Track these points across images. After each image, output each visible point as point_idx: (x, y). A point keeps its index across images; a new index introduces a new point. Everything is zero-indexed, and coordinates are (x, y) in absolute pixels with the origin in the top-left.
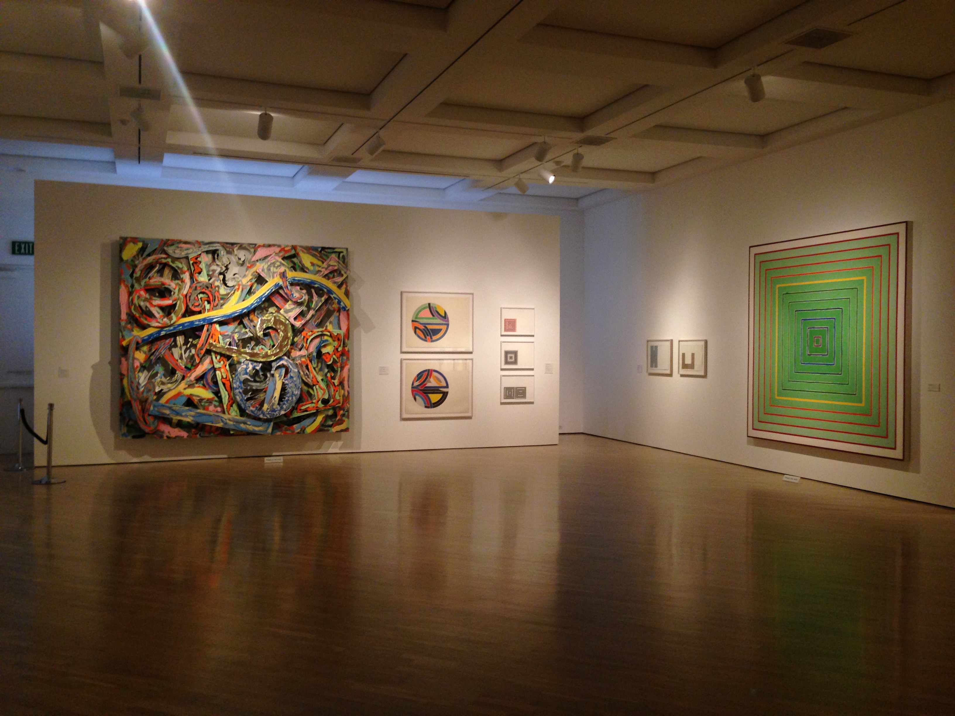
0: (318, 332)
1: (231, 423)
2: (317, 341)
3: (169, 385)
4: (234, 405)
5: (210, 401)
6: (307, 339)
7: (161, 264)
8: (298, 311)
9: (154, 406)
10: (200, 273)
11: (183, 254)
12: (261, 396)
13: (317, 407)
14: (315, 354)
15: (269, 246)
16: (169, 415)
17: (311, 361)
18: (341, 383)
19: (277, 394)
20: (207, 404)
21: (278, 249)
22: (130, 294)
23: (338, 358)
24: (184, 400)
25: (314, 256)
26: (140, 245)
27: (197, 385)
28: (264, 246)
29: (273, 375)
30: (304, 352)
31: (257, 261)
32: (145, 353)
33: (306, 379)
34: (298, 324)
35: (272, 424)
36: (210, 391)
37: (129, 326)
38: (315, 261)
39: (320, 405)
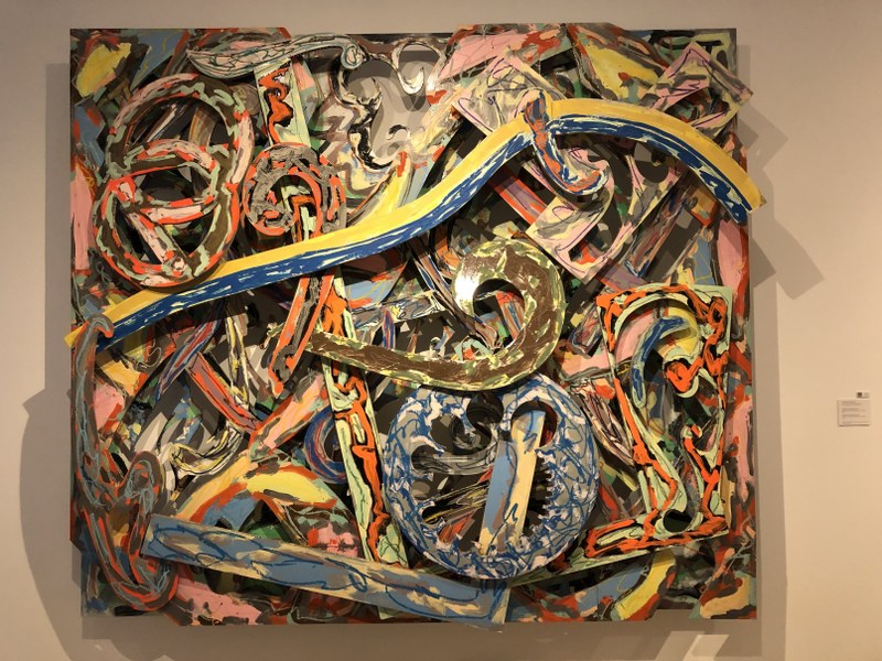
0: (648, 294)
1: (381, 588)
2: (645, 324)
3: (207, 464)
4: (390, 529)
5: (321, 513)
6: (614, 318)
7: (181, 100)
8: (581, 226)
9: (158, 530)
10: (285, 122)
11: (239, 67)
12: (475, 497)
13: (651, 539)
14: (639, 366)
15: (493, 30)
16: (196, 558)
17: (626, 389)
18: (728, 460)
19: (521, 496)
20: (312, 522)
21: (522, 38)
22: (97, 193)
23: (715, 378)
24: (248, 507)
25: (631, 53)
26: (125, 50)
27: (283, 464)
28: (476, 31)
29: (506, 436)
30: (602, 359)
31: (457, 78)
32: (138, 367)
33: (611, 443)
34: (584, 270)
35: (507, 593)
36: (320, 481)
37: (95, 289)
38: (635, 69)
39: (661, 532)
